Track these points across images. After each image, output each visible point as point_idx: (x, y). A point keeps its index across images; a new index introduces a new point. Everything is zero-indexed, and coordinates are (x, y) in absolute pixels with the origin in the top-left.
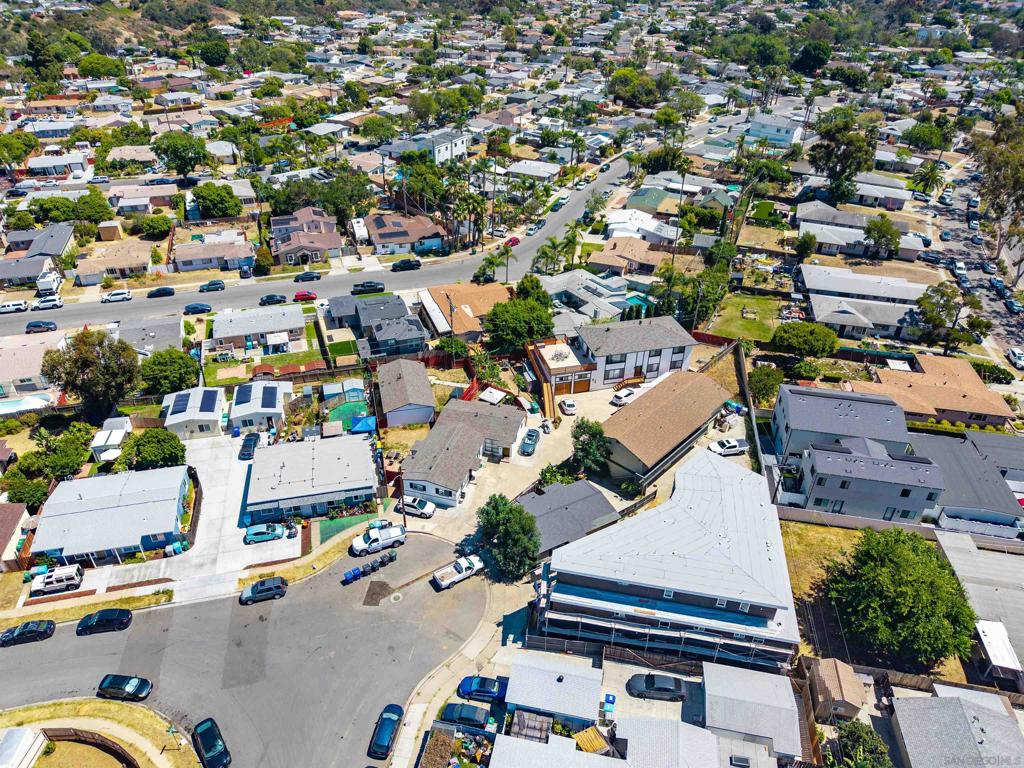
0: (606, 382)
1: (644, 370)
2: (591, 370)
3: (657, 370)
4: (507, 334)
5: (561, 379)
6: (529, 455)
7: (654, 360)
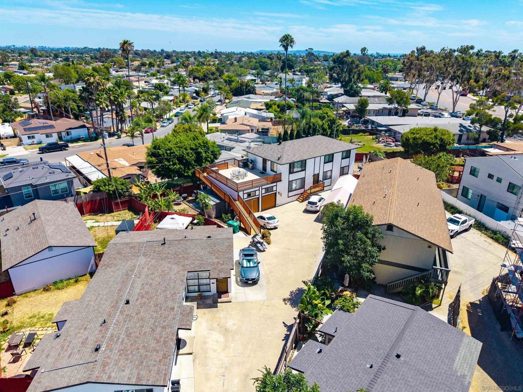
0: (291, 194)
1: (321, 178)
2: (276, 182)
3: (331, 177)
4: (174, 164)
5: (249, 195)
6: (255, 282)
7: (328, 167)
